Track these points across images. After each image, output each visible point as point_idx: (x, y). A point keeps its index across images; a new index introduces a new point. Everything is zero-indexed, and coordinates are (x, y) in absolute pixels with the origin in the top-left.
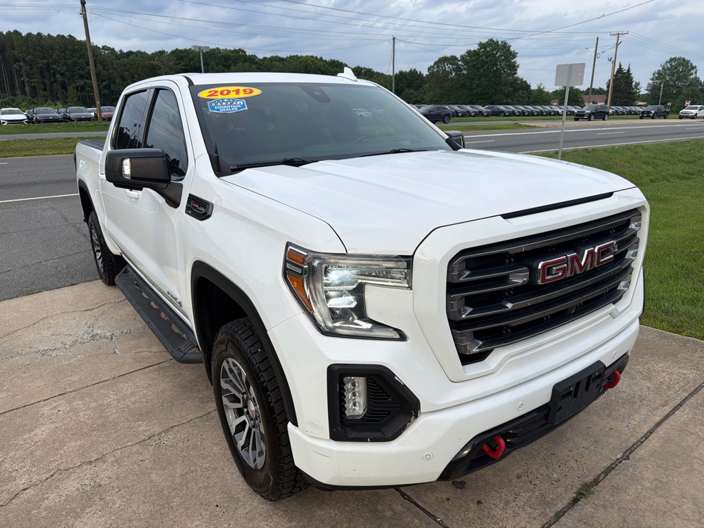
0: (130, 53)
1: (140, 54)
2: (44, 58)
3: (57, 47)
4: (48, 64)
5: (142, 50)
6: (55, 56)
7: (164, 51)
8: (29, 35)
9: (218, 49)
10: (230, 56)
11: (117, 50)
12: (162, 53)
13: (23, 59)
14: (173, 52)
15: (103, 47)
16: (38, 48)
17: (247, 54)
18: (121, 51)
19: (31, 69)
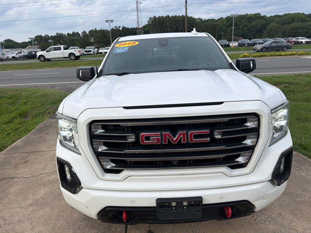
0: (208, 20)
1: (213, 20)
2: (176, 25)
3: (181, 20)
4: (177, 27)
5: (213, 18)
6: (180, 24)
7: (222, 18)
8: (172, 16)
9: (247, 14)
10: (252, 17)
11: (203, 19)
12: (221, 18)
13: (169, 26)
14: (226, 18)
15: (198, 18)
16: (175, 21)
17: (262, 15)
18: (205, 20)
19: (171, 29)
